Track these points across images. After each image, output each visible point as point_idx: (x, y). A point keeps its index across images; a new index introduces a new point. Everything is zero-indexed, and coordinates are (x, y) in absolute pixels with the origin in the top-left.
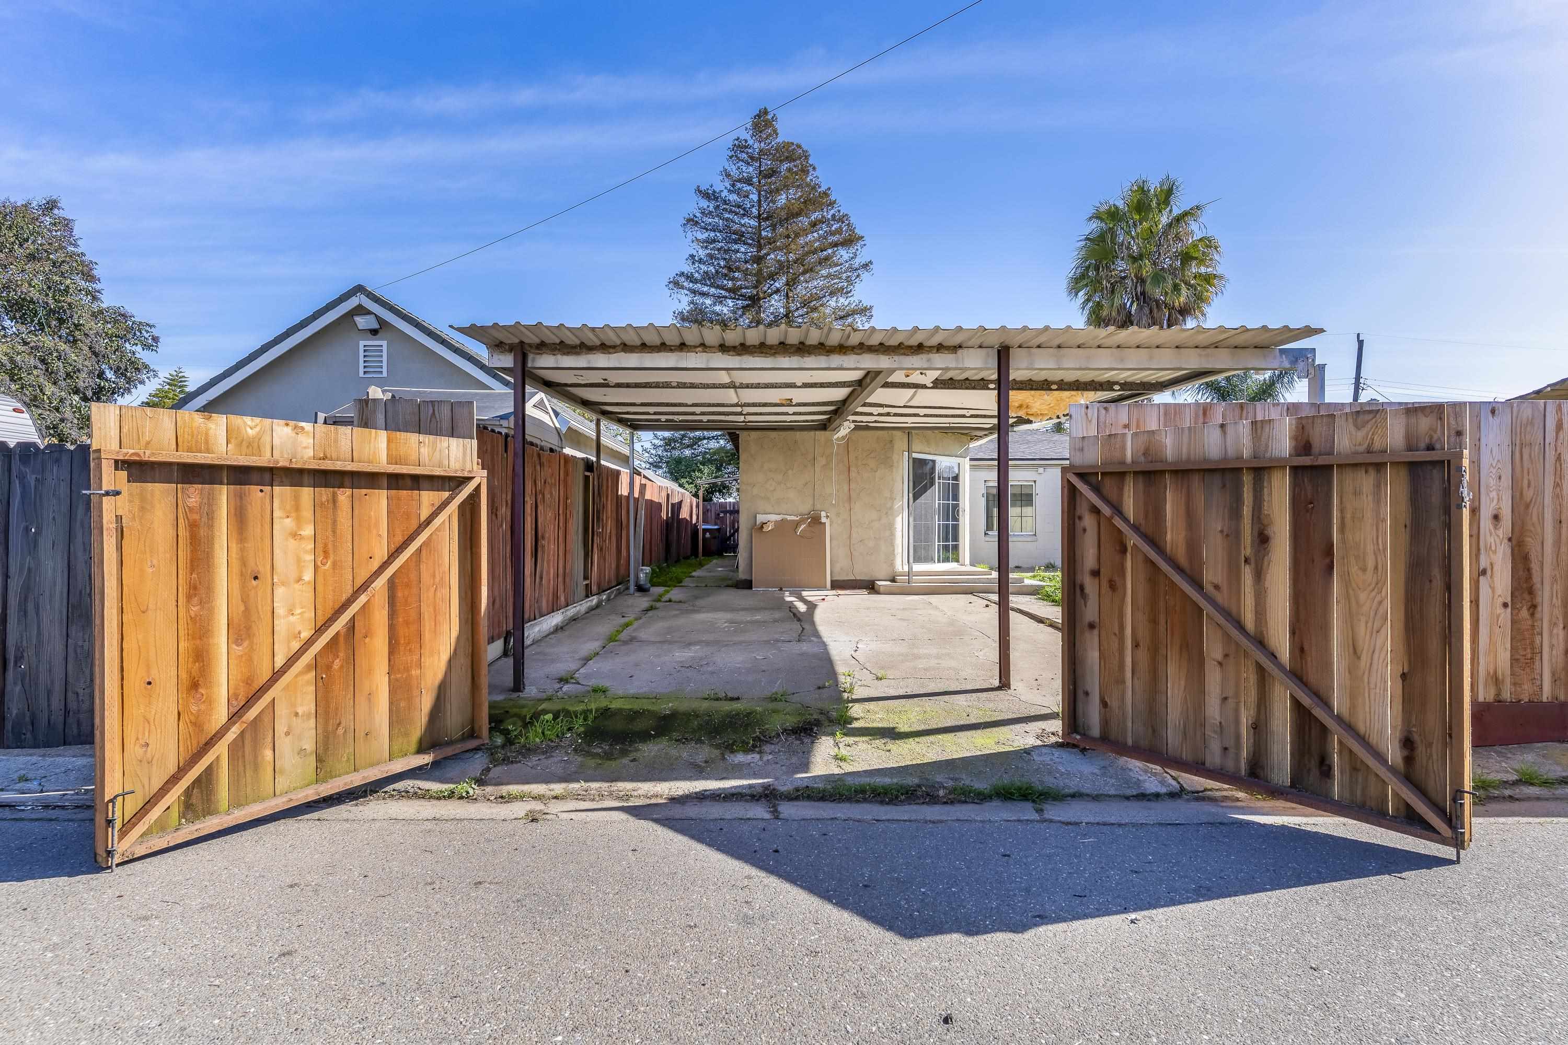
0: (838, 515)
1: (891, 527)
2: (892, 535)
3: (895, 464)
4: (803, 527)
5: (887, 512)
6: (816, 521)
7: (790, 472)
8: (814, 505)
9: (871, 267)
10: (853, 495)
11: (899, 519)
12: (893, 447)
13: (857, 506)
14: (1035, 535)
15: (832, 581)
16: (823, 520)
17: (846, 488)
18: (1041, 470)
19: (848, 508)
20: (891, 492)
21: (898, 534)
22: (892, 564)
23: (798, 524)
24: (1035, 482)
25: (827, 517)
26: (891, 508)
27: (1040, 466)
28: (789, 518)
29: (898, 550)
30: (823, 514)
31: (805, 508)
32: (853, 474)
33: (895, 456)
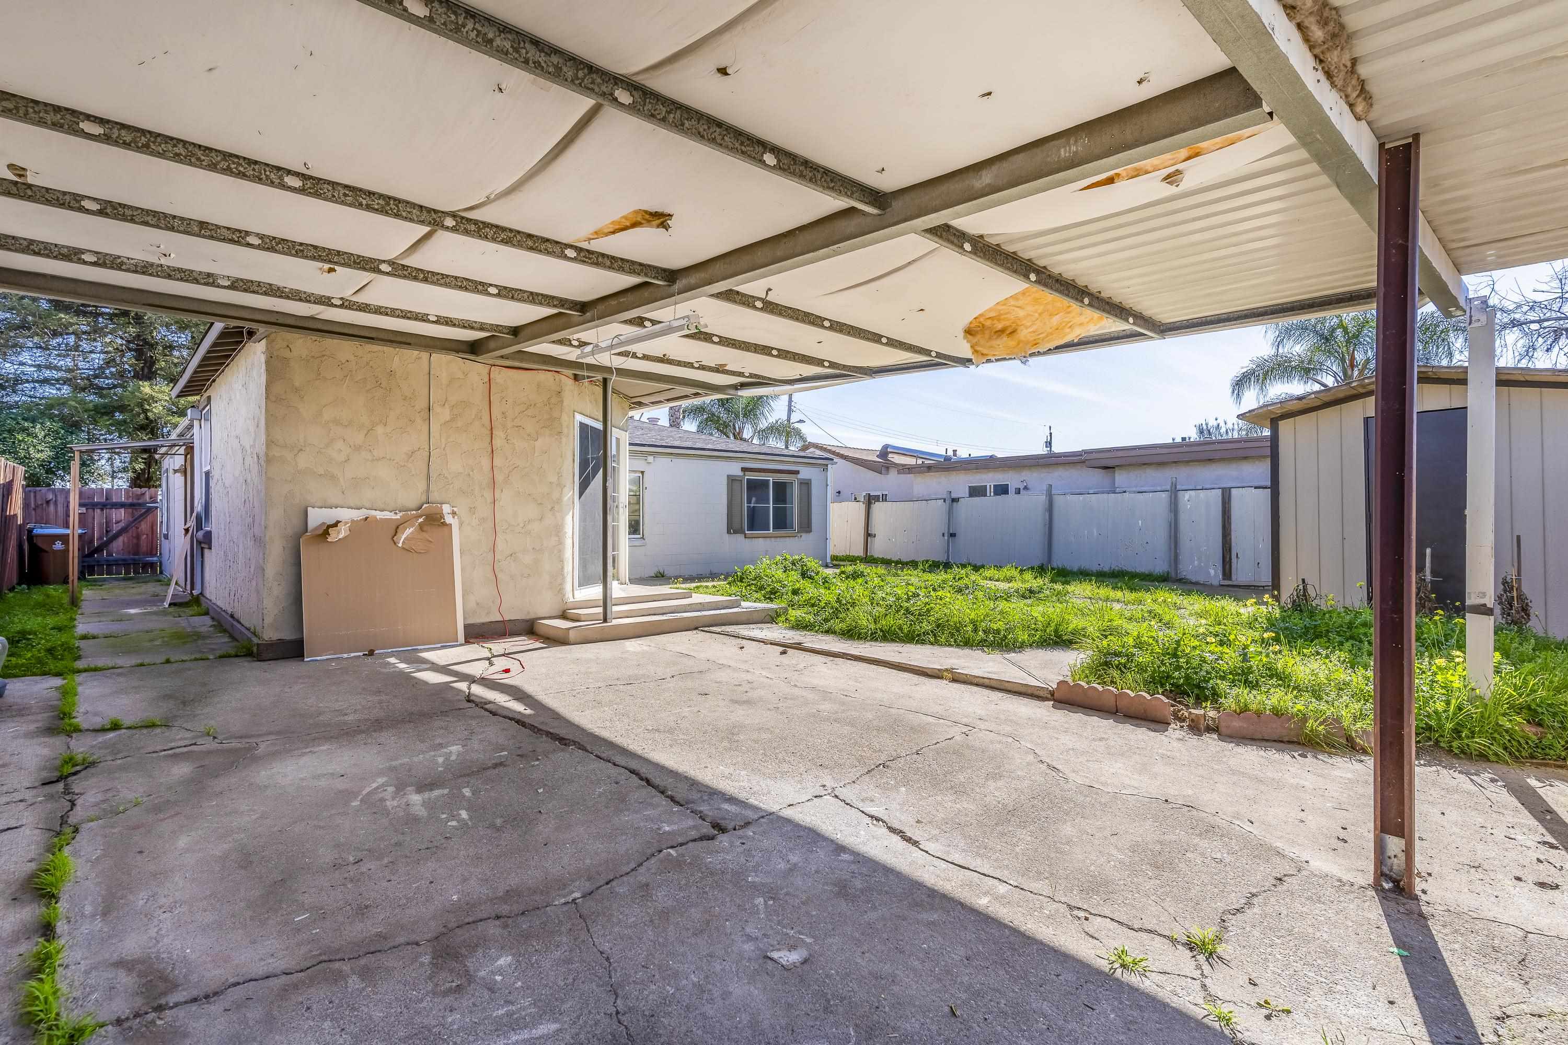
0: (472, 510)
1: (558, 530)
2: (561, 543)
3: (565, 431)
4: (409, 531)
5: (557, 507)
6: (434, 521)
7: (380, 430)
8: (428, 490)
10: (499, 478)
11: (569, 518)
12: (562, 402)
13: (505, 497)
14: (643, 538)
16: (449, 519)
17: (485, 462)
18: (650, 459)
19: (489, 498)
20: (560, 475)
21: (568, 542)
22: (560, 591)
23: (397, 529)
24: (642, 472)
25: (454, 513)
26: (559, 501)
27: (651, 453)
28: (379, 515)
29: (568, 568)
30: (446, 509)
31: (411, 496)
32: (498, 442)
33: (565, 418)
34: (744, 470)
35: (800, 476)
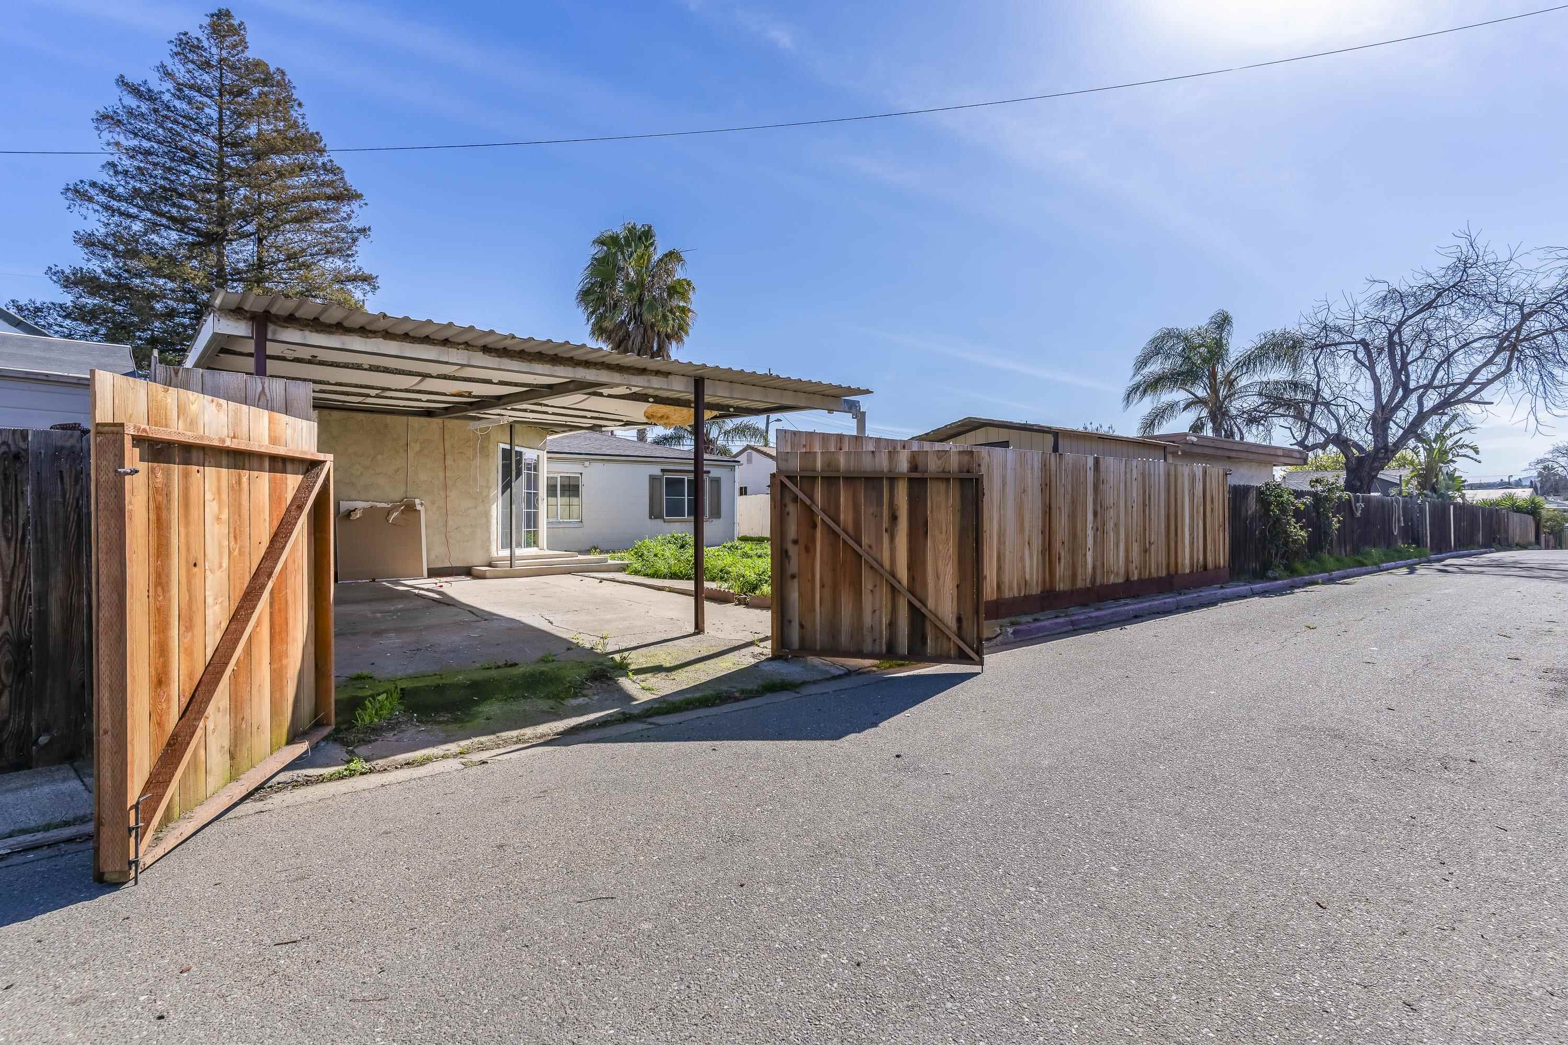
0: (433, 503)
1: (487, 515)
2: (488, 522)
3: (491, 454)
4: (395, 514)
5: (486, 500)
6: (410, 508)
7: (379, 457)
8: (406, 491)
9: (368, 233)
10: (449, 483)
11: (494, 506)
12: (489, 437)
13: (453, 494)
14: (581, 522)
15: (428, 569)
16: (418, 507)
17: (441, 474)
18: (587, 464)
19: (444, 496)
20: (488, 481)
21: (494, 521)
22: (488, 550)
23: (389, 512)
24: (581, 474)
25: (422, 504)
26: (488, 496)
27: (587, 460)
28: (379, 505)
29: (493, 537)
30: (417, 501)
31: (397, 495)
32: (448, 462)
33: (491, 446)
34: (663, 471)
35: (711, 475)
